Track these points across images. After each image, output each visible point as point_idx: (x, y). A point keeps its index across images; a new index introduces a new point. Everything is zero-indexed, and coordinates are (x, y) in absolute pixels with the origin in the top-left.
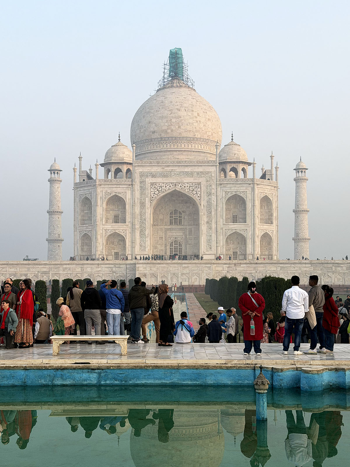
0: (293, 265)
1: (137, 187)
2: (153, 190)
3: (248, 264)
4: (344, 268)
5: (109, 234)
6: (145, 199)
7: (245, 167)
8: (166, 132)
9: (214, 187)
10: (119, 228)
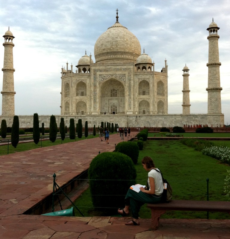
0: (171, 117)
1: (92, 77)
2: (100, 78)
3: (147, 116)
4: (200, 118)
5: (78, 101)
6: (96, 83)
7: (150, 66)
8: (110, 49)
9: (132, 76)
10: (83, 98)
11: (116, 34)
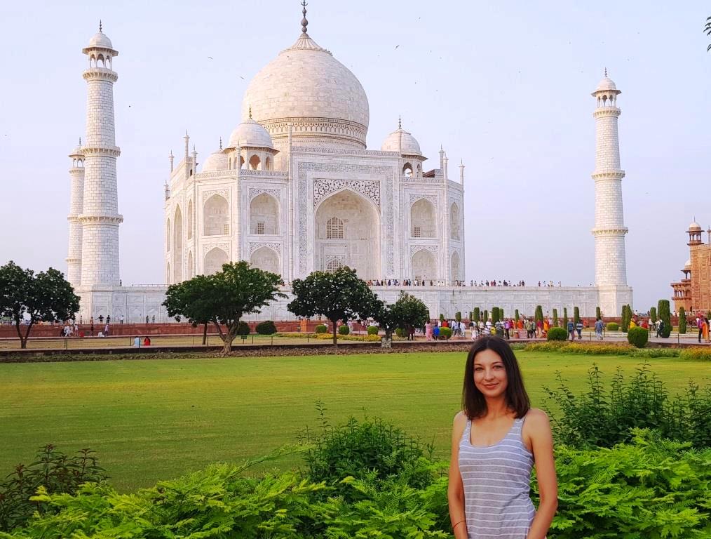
1: (295, 183)
2: (317, 189)
5: (255, 249)
6: (305, 201)
8: (310, 109)
9: (396, 187)
10: (271, 241)
11: (322, 70)
